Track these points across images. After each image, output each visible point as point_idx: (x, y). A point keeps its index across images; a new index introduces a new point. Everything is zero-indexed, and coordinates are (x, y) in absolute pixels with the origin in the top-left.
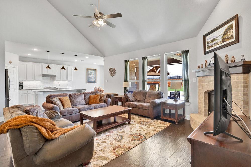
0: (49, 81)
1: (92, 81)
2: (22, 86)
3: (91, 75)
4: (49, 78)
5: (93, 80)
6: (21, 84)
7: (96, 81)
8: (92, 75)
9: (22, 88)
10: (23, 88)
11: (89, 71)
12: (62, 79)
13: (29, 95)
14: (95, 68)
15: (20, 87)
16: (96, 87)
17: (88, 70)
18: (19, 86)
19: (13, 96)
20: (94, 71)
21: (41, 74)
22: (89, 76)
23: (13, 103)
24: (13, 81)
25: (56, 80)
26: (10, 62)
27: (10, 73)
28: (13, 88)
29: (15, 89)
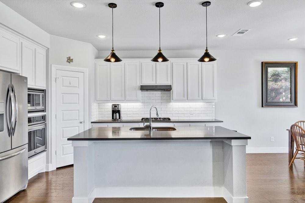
1: (281, 100)
2: (118, 114)
3: (276, 80)
5: (285, 97)
6: (116, 109)
8: (279, 83)
9: (118, 118)
12: (186, 98)
16: (293, 123)
17: (265, 66)
20: (287, 69)
21: (139, 84)
22: (271, 84)
24: (77, 103)
25: (173, 99)
26: (70, 60)
27: (70, 84)
28: (78, 119)
29: (82, 121)
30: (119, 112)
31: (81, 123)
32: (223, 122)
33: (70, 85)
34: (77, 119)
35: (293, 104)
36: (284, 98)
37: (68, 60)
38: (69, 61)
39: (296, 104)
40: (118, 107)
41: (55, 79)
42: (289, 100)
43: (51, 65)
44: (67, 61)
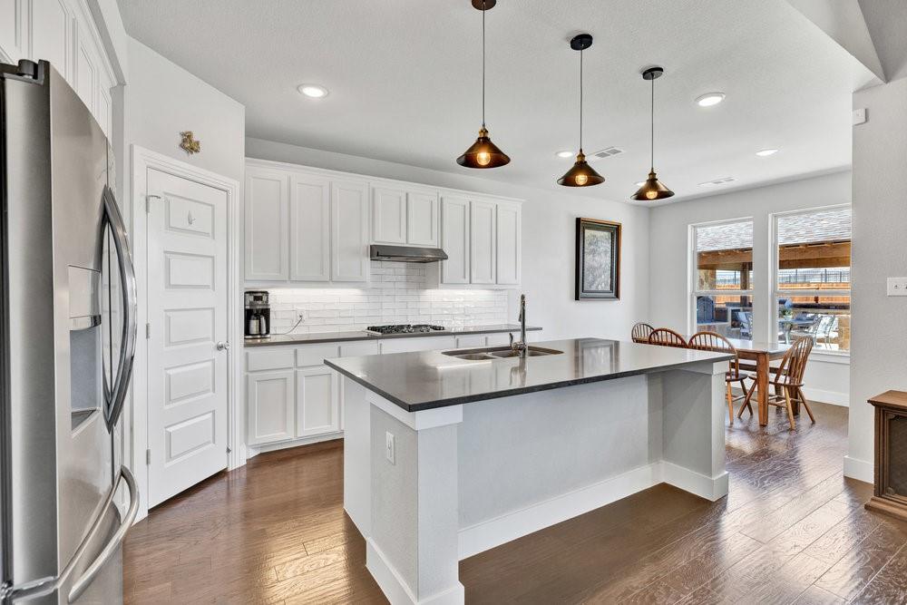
0: (403, 286)
1: (600, 288)
2: (263, 319)
3: (595, 253)
4: (400, 268)
5: (603, 282)
6: (259, 305)
7: (615, 292)
8: (597, 259)
9: (264, 332)
10: (268, 332)
11: (588, 233)
12: (469, 278)
13: (303, 382)
14: (613, 218)
15: (254, 324)
17: (581, 225)
18: (249, 315)
19: (211, 394)
20: (606, 234)
22: (589, 259)
23: (211, 439)
24: (207, 287)
25: (442, 282)
26: (189, 144)
27: (190, 223)
28: (211, 337)
29: (223, 342)
30: (265, 313)
31: (220, 348)
32: (541, 329)
33: (190, 228)
34: (207, 339)
35: (613, 295)
36: (603, 285)
37: (184, 141)
38: (187, 145)
39: (617, 296)
40: (264, 299)
41: (143, 200)
42: (608, 288)
43: (131, 147)
44: (182, 146)
